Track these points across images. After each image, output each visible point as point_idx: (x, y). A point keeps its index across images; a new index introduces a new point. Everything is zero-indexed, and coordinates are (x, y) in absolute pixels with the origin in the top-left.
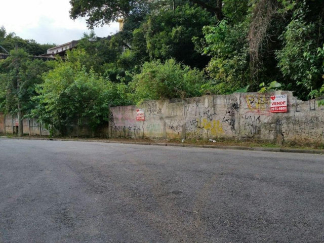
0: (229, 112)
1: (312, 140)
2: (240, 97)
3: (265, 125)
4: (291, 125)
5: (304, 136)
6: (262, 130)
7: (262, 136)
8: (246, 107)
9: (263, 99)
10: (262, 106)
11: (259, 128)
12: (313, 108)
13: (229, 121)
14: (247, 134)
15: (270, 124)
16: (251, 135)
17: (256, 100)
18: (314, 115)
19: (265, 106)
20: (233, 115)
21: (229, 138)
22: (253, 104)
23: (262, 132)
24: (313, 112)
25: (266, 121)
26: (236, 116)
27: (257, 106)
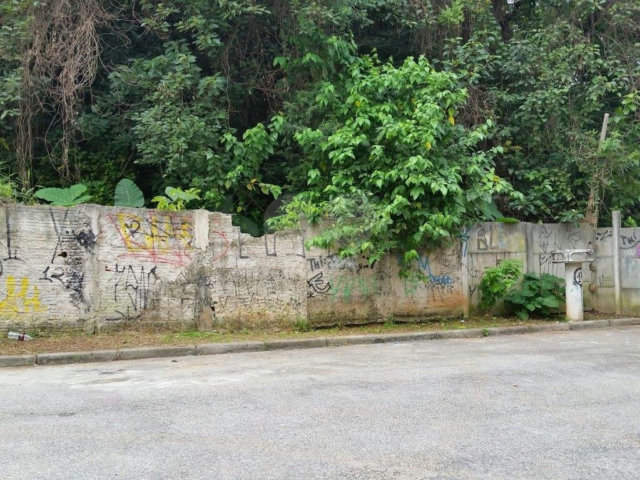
0: (64, 255)
1: (271, 315)
2: (100, 216)
3: (171, 287)
4: (230, 287)
5: (256, 308)
6: (165, 299)
7: (163, 314)
8: (117, 242)
9: (165, 226)
10: (163, 243)
11: (157, 294)
12: (272, 252)
13: (65, 279)
14: (124, 311)
15: (183, 285)
16: (133, 313)
17: (145, 227)
18: (274, 265)
19: (170, 242)
20: (78, 261)
21: (64, 324)
22: (136, 235)
23: (163, 304)
24: (273, 259)
25: (173, 278)
26: (87, 264)
27: (149, 242)
